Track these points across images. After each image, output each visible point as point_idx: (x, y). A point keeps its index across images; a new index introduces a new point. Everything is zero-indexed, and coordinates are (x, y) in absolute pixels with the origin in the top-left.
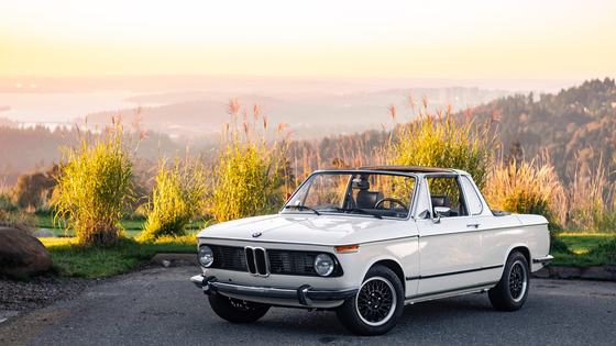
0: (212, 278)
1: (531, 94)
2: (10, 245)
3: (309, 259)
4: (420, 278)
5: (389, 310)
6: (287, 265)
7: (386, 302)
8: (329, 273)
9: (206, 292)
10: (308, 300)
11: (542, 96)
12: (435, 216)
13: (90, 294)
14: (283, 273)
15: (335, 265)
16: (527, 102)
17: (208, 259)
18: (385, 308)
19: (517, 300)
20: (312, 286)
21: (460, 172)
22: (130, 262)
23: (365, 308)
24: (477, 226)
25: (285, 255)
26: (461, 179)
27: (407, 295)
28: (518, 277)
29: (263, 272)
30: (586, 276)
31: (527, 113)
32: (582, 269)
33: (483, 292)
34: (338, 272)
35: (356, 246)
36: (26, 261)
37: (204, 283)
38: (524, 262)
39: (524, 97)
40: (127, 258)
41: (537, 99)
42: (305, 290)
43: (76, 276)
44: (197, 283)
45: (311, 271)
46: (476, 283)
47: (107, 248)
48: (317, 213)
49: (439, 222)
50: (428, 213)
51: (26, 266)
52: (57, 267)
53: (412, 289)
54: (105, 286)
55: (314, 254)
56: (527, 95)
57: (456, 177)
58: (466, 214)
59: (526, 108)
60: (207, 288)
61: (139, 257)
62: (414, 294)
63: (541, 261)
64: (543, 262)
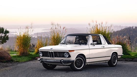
0: (42, 59)
1: (133, 27)
2: (2, 55)
3: (63, 54)
4: (90, 58)
5: (82, 65)
6: (58, 55)
7: (81, 63)
8: (67, 57)
9: (41, 62)
10: (63, 63)
11: (135, 27)
12: (93, 44)
13: (19, 65)
14: (58, 57)
15: (69, 55)
16: (132, 29)
17: (41, 55)
18: (81, 65)
19: (114, 64)
20: (64, 60)
21: (100, 35)
22: (30, 59)
23: (77, 65)
24: (104, 47)
25: (58, 53)
26: (100, 36)
27: (87, 62)
28: (115, 59)
29: (53, 57)
30: (134, 60)
31: (132, 31)
32: (133, 59)
33: (106, 62)
34: (70, 56)
35: (74, 50)
36: (5, 58)
37: (40, 60)
38: (116, 56)
39: (131, 27)
40: (29, 58)
41: (134, 28)
42: (62, 61)
43: (17, 62)
44: (39, 60)
45: (64, 57)
46: (104, 60)
47: (25, 56)
48: (66, 44)
49: (94, 46)
50: (92, 44)
51: (5, 59)
52: (13, 60)
53: (88, 61)
54: (23, 63)
55: (64, 52)
56: (132, 27)
57: (99, 36)
58: (101, 44)
59: (132, 30)
60: (41, 61)
61: (32, 58)
62: (88, 62)
63: (120, 55)
64: (121, 56)
